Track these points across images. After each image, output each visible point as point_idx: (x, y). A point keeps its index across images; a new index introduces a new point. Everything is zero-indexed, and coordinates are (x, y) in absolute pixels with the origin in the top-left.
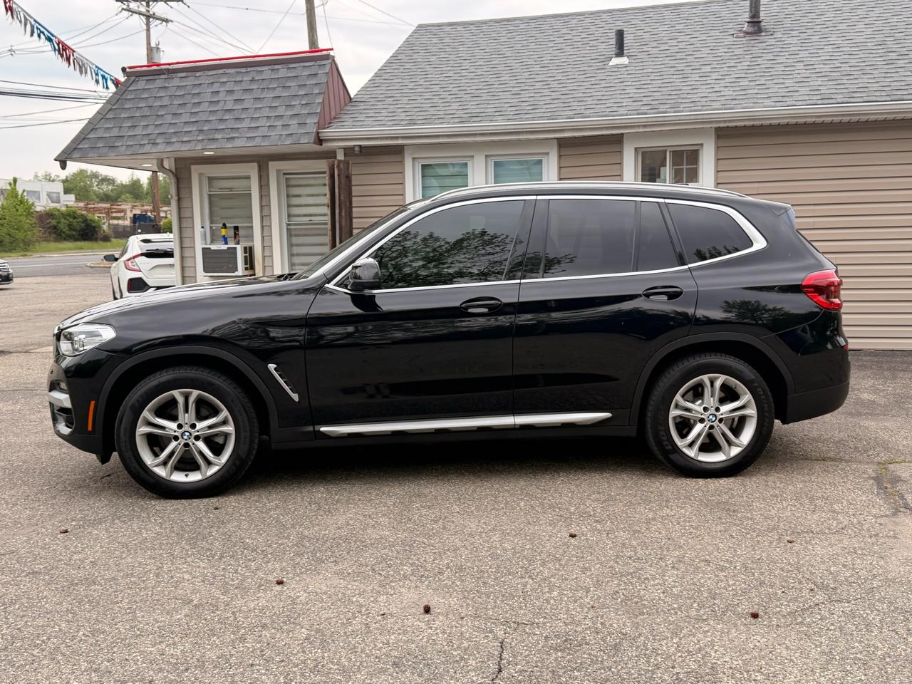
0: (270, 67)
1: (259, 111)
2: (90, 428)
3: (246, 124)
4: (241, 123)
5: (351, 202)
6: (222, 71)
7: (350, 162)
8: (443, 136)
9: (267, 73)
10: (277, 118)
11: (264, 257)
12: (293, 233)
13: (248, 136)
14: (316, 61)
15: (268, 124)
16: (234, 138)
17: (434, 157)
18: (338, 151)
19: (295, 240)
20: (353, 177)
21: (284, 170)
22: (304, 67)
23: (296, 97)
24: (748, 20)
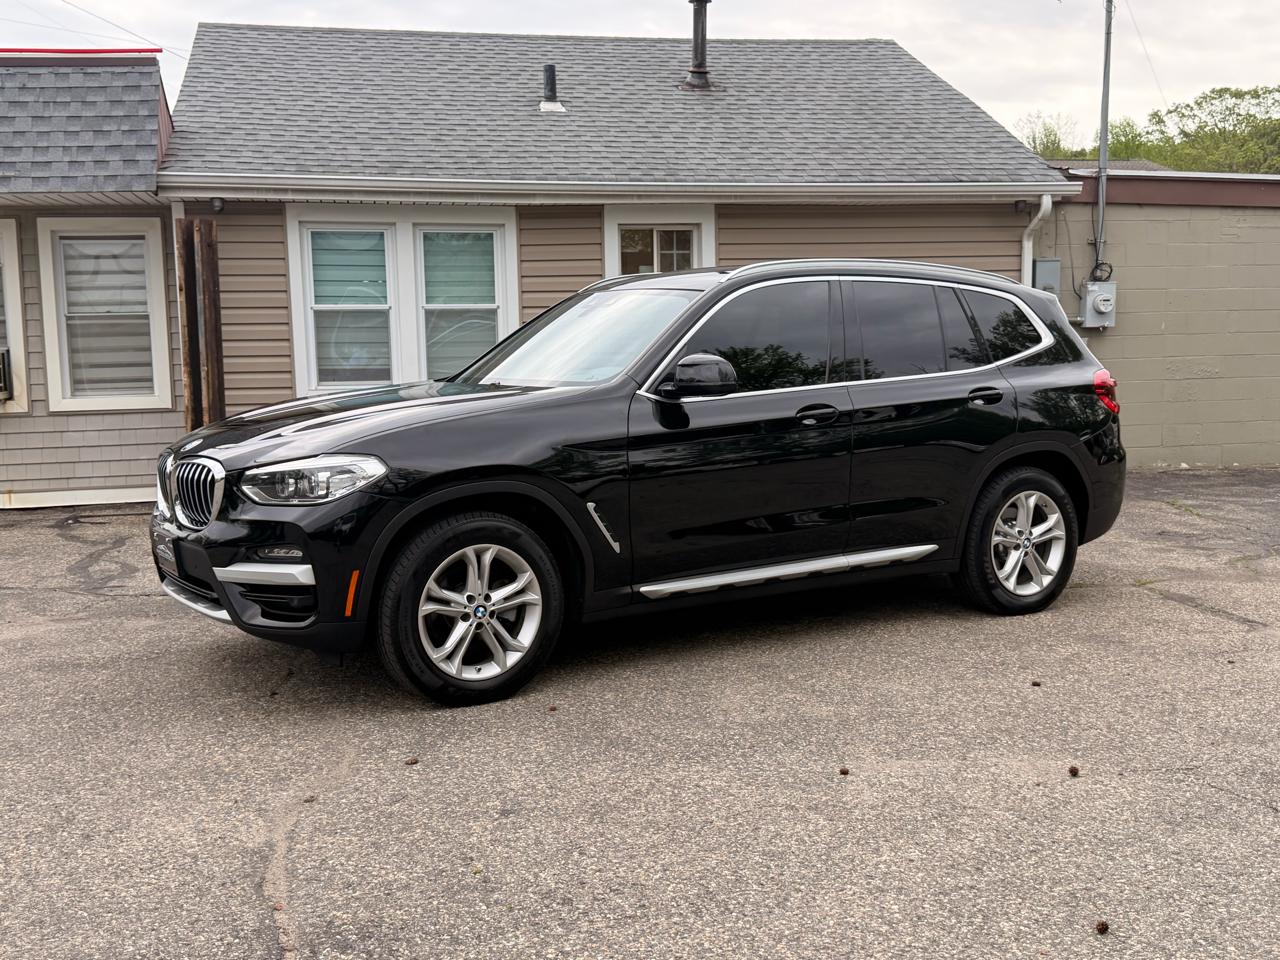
0: (51, 69)
1: (45, 137)
2: (348, 613)
3: (27, 156)
4: (19, 155)
5: (216, 284)
7: (214, 223)
8: (359, 192)
9: (46, 78)
10: (82, 150)
11: (29, 370)
12: (79, 331)
13: (33, 175)
14: (133, 66)
15: (67, 159)
16: (9, 177)
17: (330, 222)
18: (173, 204)
19: (81, 343)
20: (220, 246)
21: (62, 231)
22: (113, 73)
23: (108, 120)
24: (691, 69)
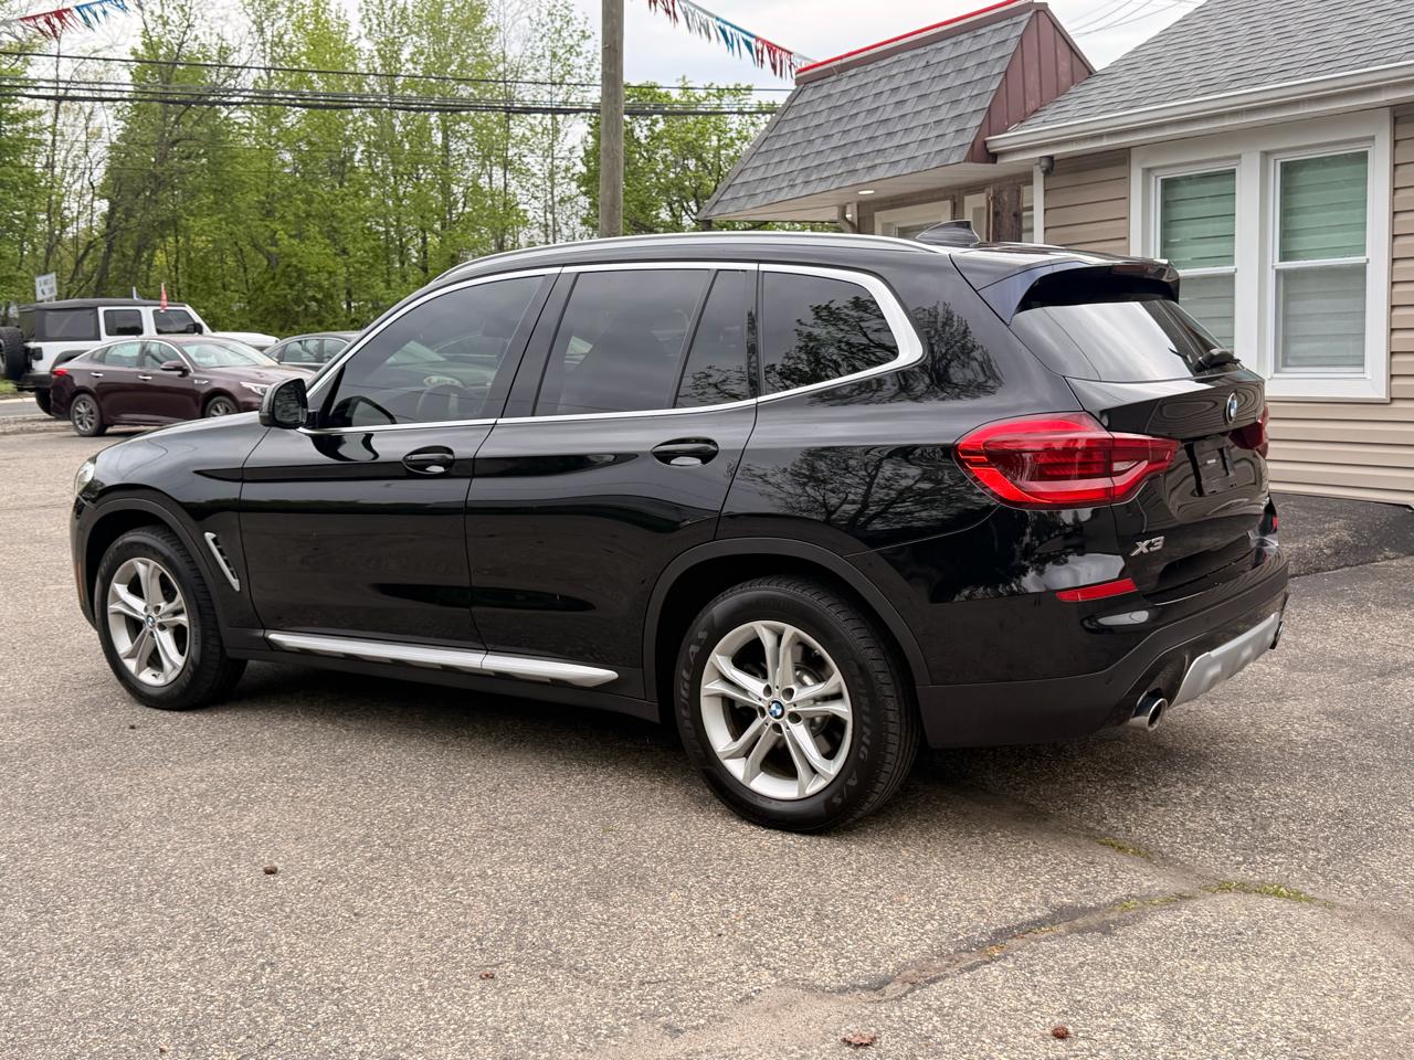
3: (896, 141)
4: (892, 140)
6: (895, 58)
9: (947, 49)
14: (1011, 18)
22: (995, 30)
